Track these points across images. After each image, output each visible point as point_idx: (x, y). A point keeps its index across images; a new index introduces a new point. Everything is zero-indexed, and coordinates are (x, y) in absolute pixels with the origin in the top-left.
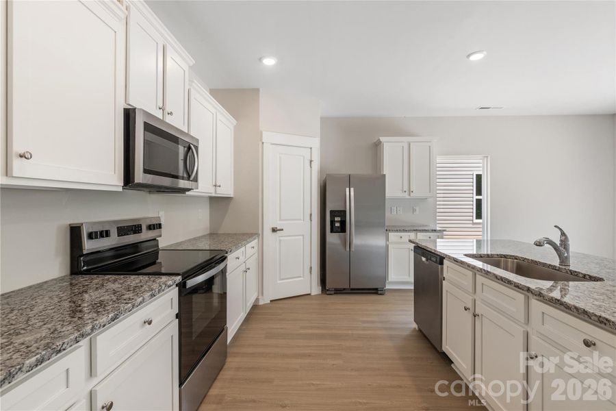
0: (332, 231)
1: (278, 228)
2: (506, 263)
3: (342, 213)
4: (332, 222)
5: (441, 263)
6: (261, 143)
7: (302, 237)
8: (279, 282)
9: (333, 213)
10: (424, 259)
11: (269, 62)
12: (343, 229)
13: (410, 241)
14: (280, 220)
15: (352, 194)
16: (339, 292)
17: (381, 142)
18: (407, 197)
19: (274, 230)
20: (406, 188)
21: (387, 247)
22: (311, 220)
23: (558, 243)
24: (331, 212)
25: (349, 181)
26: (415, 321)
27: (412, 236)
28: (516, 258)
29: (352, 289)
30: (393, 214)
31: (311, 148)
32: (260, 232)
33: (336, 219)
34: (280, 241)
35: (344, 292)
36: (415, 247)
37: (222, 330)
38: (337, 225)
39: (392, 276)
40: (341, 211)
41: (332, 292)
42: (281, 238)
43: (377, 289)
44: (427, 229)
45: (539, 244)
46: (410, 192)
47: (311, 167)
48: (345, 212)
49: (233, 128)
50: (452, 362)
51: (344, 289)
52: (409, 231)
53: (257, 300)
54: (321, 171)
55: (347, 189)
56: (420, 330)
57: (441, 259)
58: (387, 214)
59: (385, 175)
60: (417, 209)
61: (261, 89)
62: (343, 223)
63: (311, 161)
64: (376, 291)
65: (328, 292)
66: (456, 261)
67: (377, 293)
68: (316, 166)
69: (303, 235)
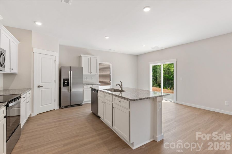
0: (64, 86)
1: (40, 86)
2: (112, 90)
3: (68, 80)
4: (64, 83)
5: (98, 92)
6: (32, 53)
7: (51, 89)
8: (41, 106)
9: (64, 80)
10: (93, 92)
11: (39, 24)
12: (68, 85)
13: (90, 87)
14: (42, 83)
15: (71, 73)
16: (66, 107)
17: (81, 56)
18: (90, 74)
19: (39, 87)
20: (89, 72)
21: (83, 90)
22: (55, 82)
23: (120, 85)
24: (63, 79)
25: (70, 68)
26: (91, 110)
27: (91, 86)
28: (114, 89)
29: (71, 105)
30: (85, 80)
31: (55, 56)
32: (32, 88)
33: (65, 82)
34: (41, 91)
35: (68, 107)
36: (91, 89)
37: (19, 125)
38: (66, 84)
39: (85, 100)
40: (67, 79)
41: (64, 107)
42: (42, 90)
43: (80, 104)
44: (95, 84)
45: (117, 85)
46: (91, 73)
47: (55, 63)
48: (68, 79)
49: (17, 45)
50: (100, 118)
51: (68, 106)
52: (90, 85)
53: (31, 115)
54: (59, 64)
55: (70, 71)
56: (93, 113)
57: (97, 91)
58: (83, 80)
59: (82, 67)
60: (93, 78)
61: (32, 31)
62: (68, 83)
63: (55, 61)
64: (79, 105)
65: (62, 108)
66: (101, 91)
67: (80, 105)
68: (57, 63)
69: (52, 88)
